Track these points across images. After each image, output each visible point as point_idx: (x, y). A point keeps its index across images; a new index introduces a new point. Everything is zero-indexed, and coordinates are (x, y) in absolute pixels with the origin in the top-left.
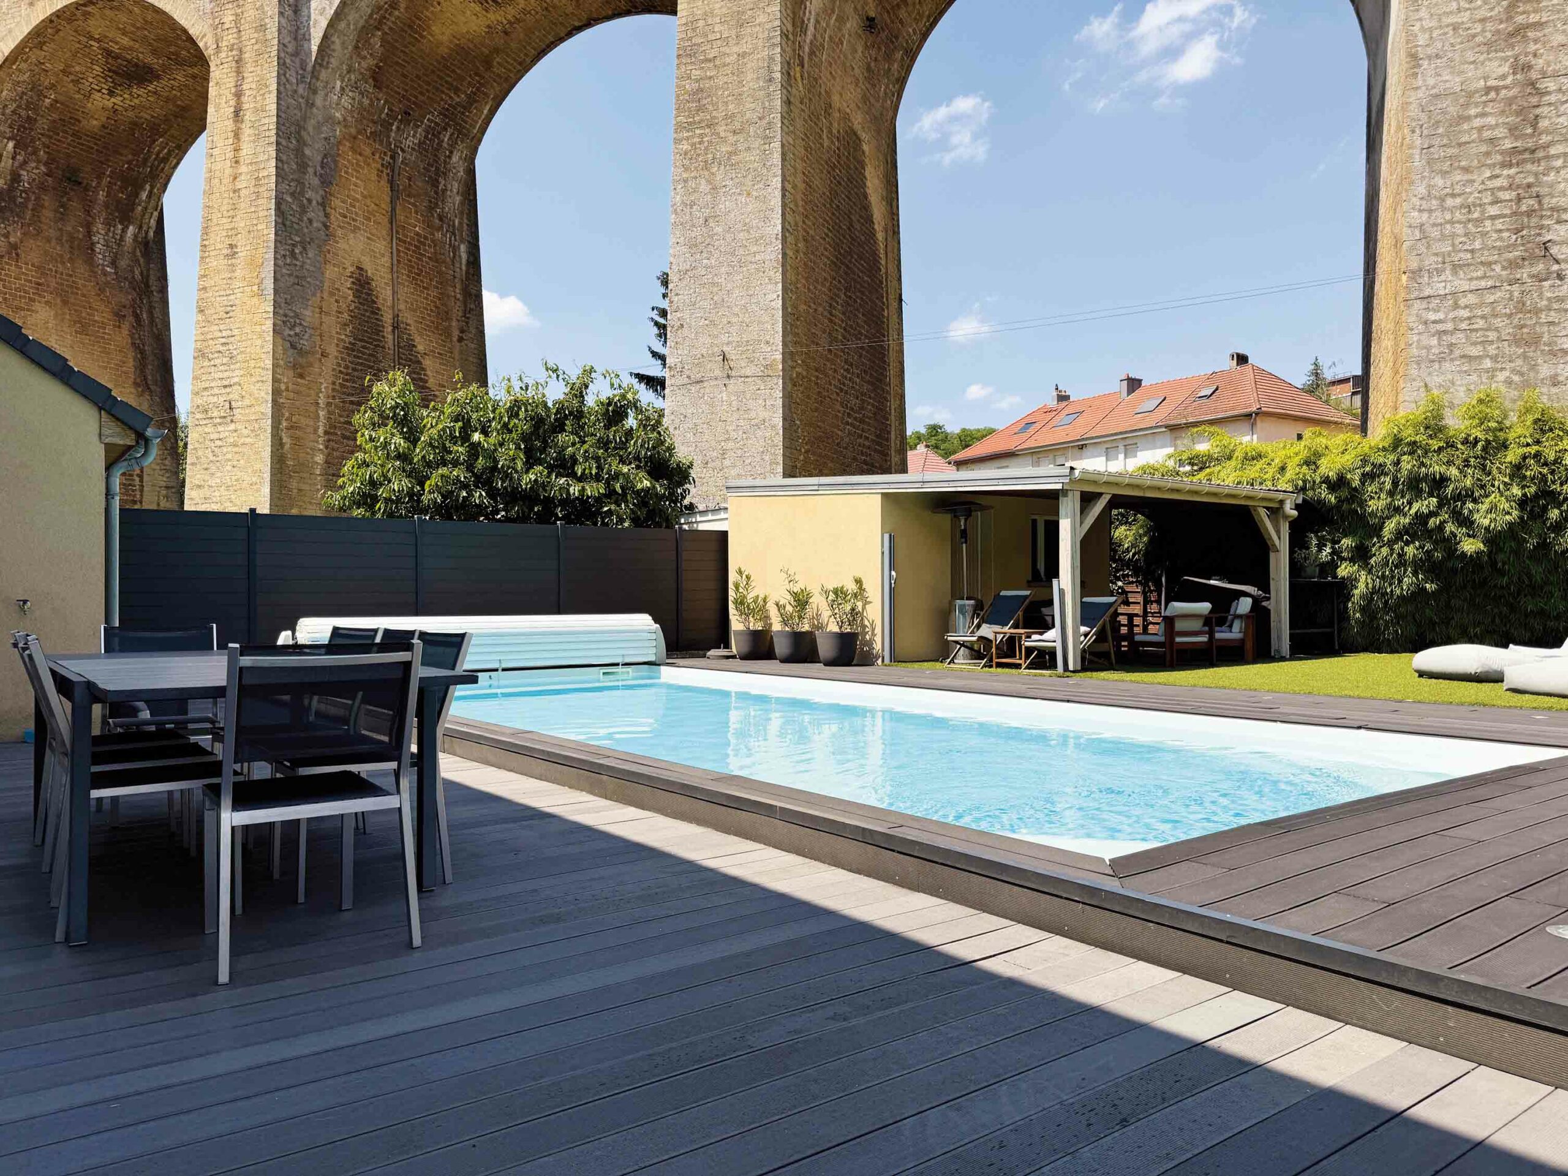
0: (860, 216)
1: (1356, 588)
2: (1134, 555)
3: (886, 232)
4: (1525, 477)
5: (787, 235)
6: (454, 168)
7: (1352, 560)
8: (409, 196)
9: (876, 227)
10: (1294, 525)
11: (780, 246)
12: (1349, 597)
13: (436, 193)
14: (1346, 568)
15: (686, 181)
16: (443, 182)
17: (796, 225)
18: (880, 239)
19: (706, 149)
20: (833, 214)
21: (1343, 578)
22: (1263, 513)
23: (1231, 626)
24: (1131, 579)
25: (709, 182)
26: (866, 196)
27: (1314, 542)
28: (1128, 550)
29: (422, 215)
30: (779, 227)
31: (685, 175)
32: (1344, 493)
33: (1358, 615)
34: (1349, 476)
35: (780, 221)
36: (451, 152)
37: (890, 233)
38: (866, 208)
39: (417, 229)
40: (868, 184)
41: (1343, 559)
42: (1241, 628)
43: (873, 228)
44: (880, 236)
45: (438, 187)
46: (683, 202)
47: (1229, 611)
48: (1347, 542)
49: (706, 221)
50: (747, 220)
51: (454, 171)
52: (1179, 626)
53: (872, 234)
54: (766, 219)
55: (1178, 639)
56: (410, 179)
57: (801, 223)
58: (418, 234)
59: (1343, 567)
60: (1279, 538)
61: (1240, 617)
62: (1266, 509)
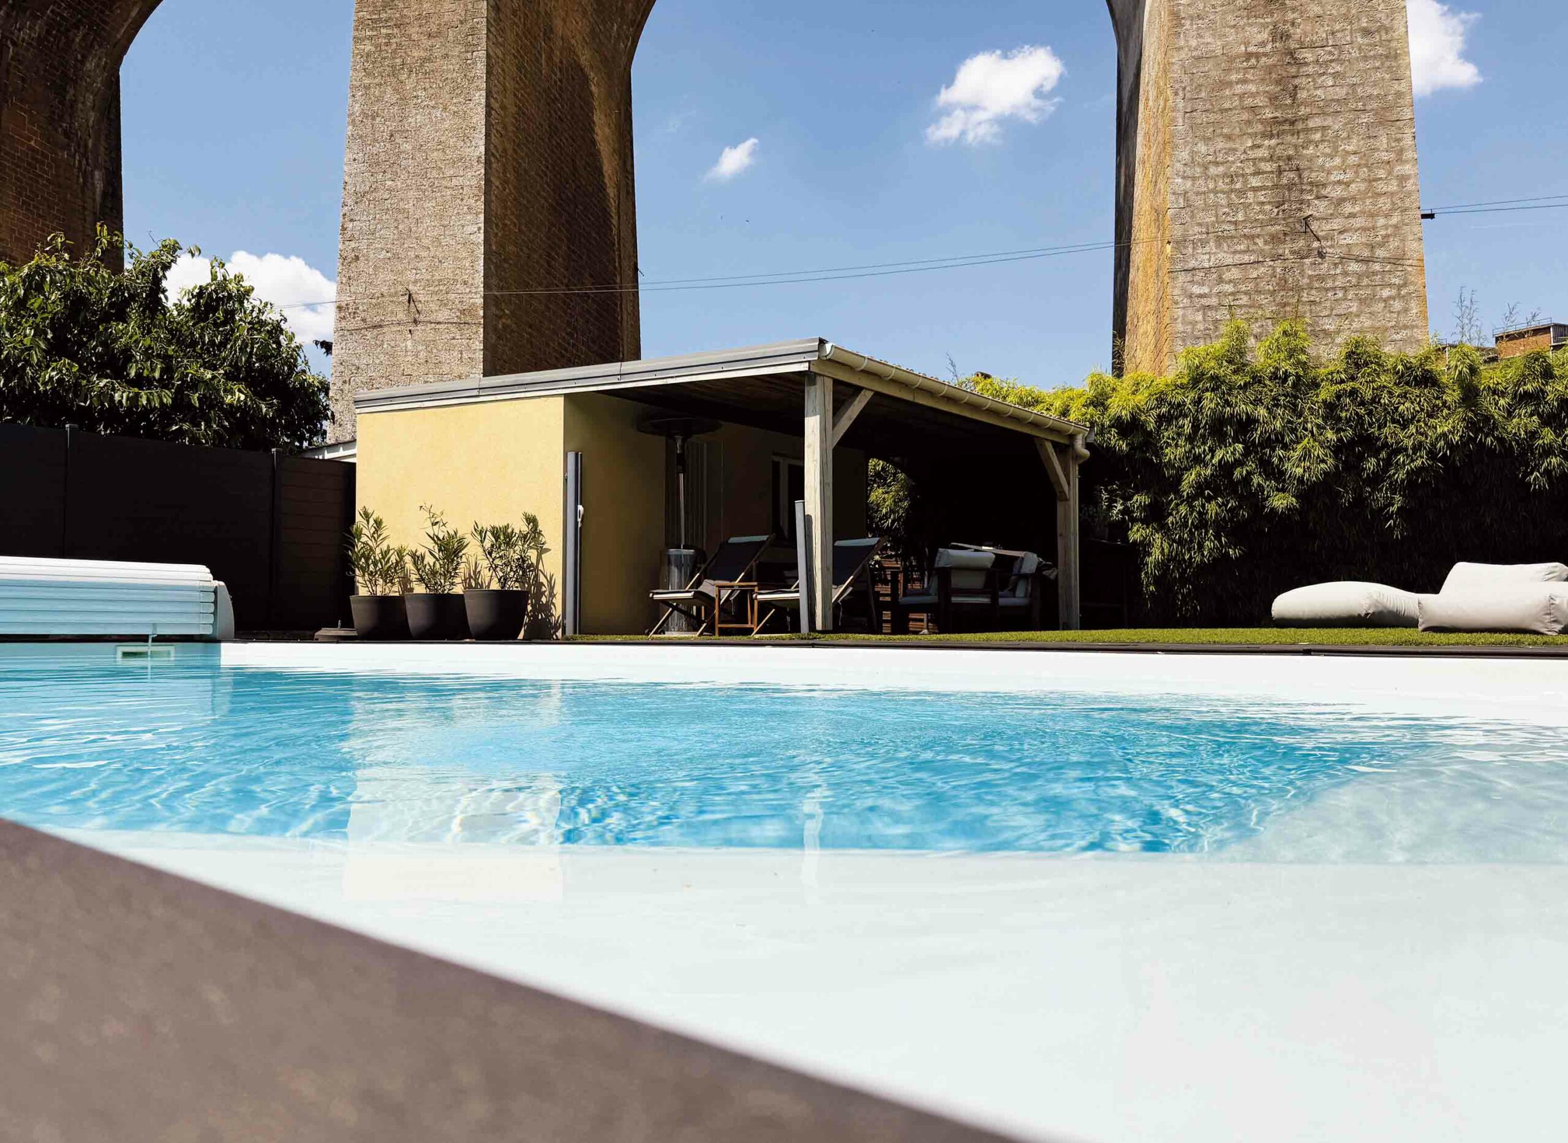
0: (587, 163)
1: (1150, 554)
2: (893, 522)
3: (619, 191)
4: (1340, 419)
5: (493, 160)
6: (89, 77)
7: (1146, 522)
8: (22, 101)
9: (606, 180)
10: (1086, 469)
11: (483, 171)
12: (1140, 566)
13: (61, 102)
14: (1138, 530)
15: (367, 88)
16: (72, 92)
17: (505, 150)
18: (612, 195)
19: (394, 51)
20: (552, 151)
21: (1135, 542)
22: (1049, 447)
23: (1013, 590)
24: (889, 553)
25: (396, 90)
26: (593, 142)
27: (1105, 496)
28: (886, 517)
29: (39, 127)
30: (482, 149)
31: (367, 81)
32: (1138, 439)
33: (1152, 588)
34: (1143, 418)
35: (483, 142)
36: (84, 57)
37: (623, 194)
38: (594, 155)
39: (32, 143)
40: (597, 129)
41: (1134, 520)
42: (1026, 593)
43: (603, 181)
44: (611, 192)
45: (64, 97)
46: (363, 112)
47: (1012, 570)
48: (1140, 499)
49: (392, 136)
50: (443, 139)
51: (88, 80)
52: (957, 581)
53: (602, 188)
54: (466, 138)
55: (954, 599)
56: (23, 80)
57: (510, 152)
58: (33, 149)
59: (1135, 529)
60: (1069, 484)
61: (1025, 577)
62: (1053, 442)
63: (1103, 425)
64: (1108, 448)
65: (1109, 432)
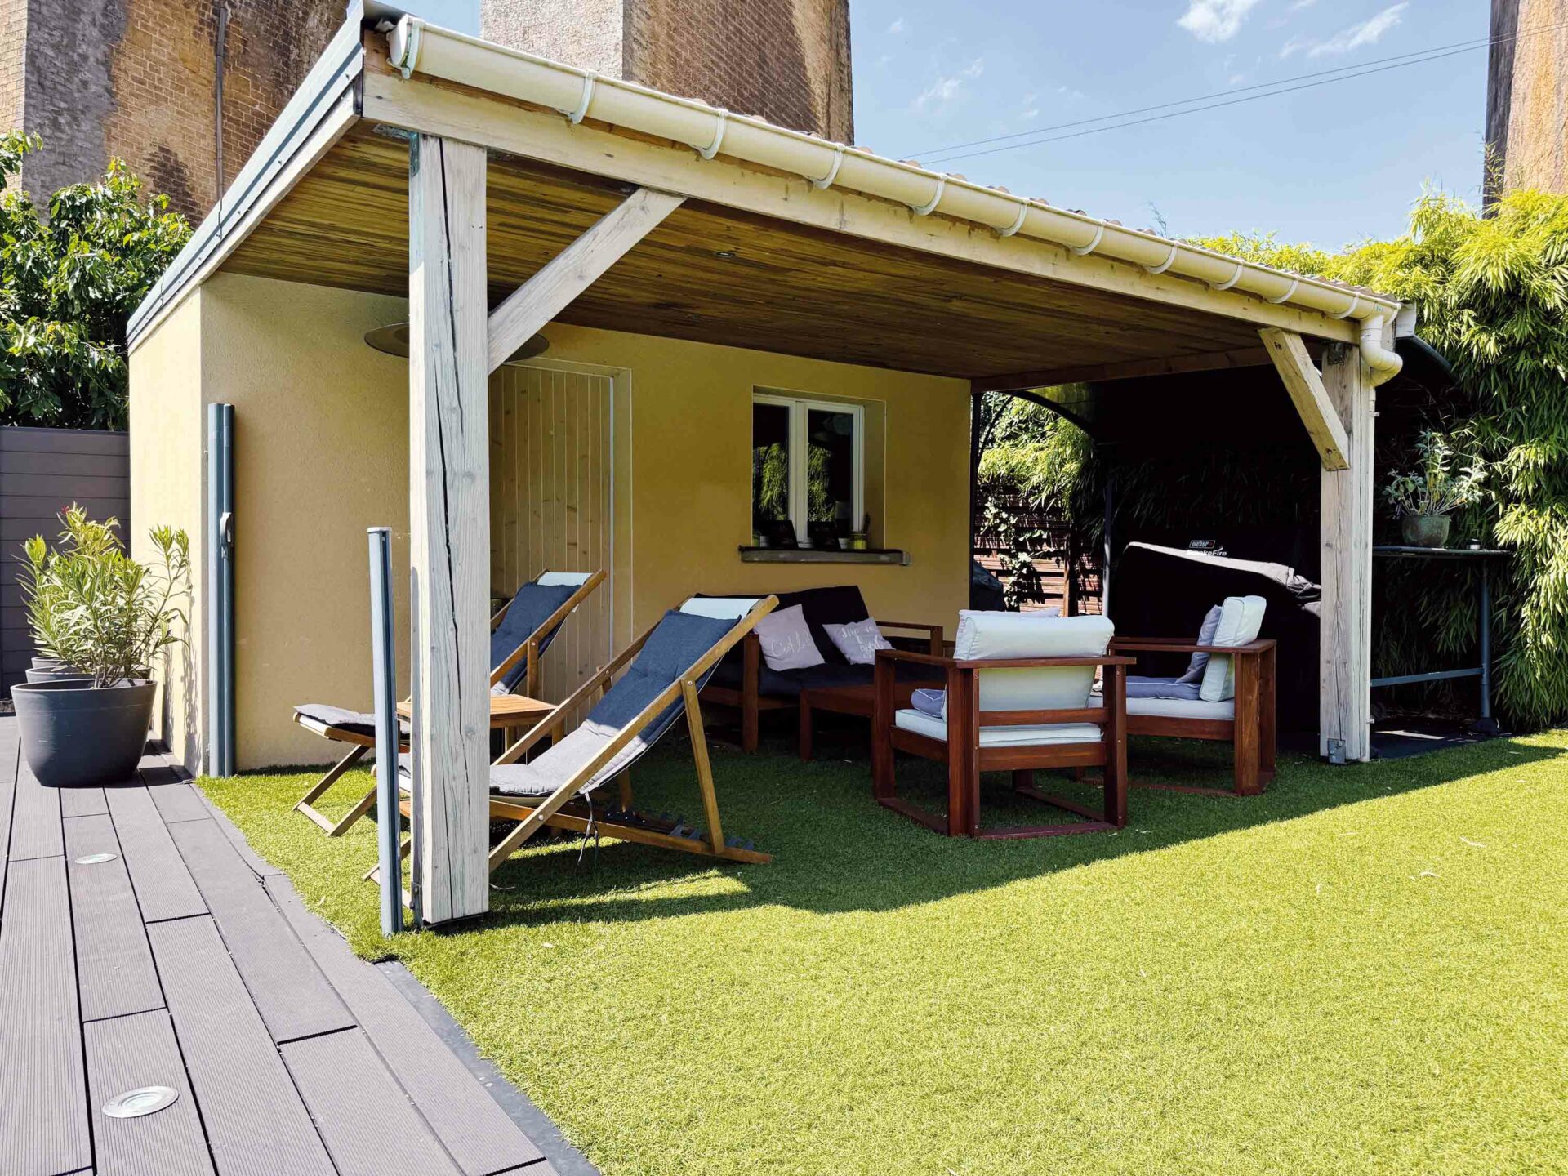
0: (781, 54)
3: (829, 86)
5: (635, 46)
6: (313, 34)
8: (245, 64)
9: (810, 74)
11: (621, 61)
12: (1522, 592)
13: (286, 64)
14: (1518, 521)
16: (296, 51)
17: (654, 35)
18: (818, 91)
20: (729, 38)
21: (1512, 546)
22: (1298, 351)
23: (1196, 681)
24: (1046, 548)
26: (791, 29)
27: (1442, 450)
29: (264, 90)
30: (620, 34)
33: (1546, 638)
35: (621, 24)
36: (306, 13)
37: (835, 88)
38: (791, 43)
39: (257, 107)
40: (796, 13)
41: (1510, 499)
42: (1227, 686)
43: (805, 75)
44: (817, 88)
45: (289, 57)
50: (578, 28)
51: (312, 38)
52: (994, 692)
53: (803, 84)
54: (602, 23)
55: (990, 738)
57: (663, 37)
59: (1511, 517)
60: (1349, 432)
61: (1224, 654)
62: (1308, 339)
63: (1443, 304)
64: (1454, 350)
65: (1458, 317)
